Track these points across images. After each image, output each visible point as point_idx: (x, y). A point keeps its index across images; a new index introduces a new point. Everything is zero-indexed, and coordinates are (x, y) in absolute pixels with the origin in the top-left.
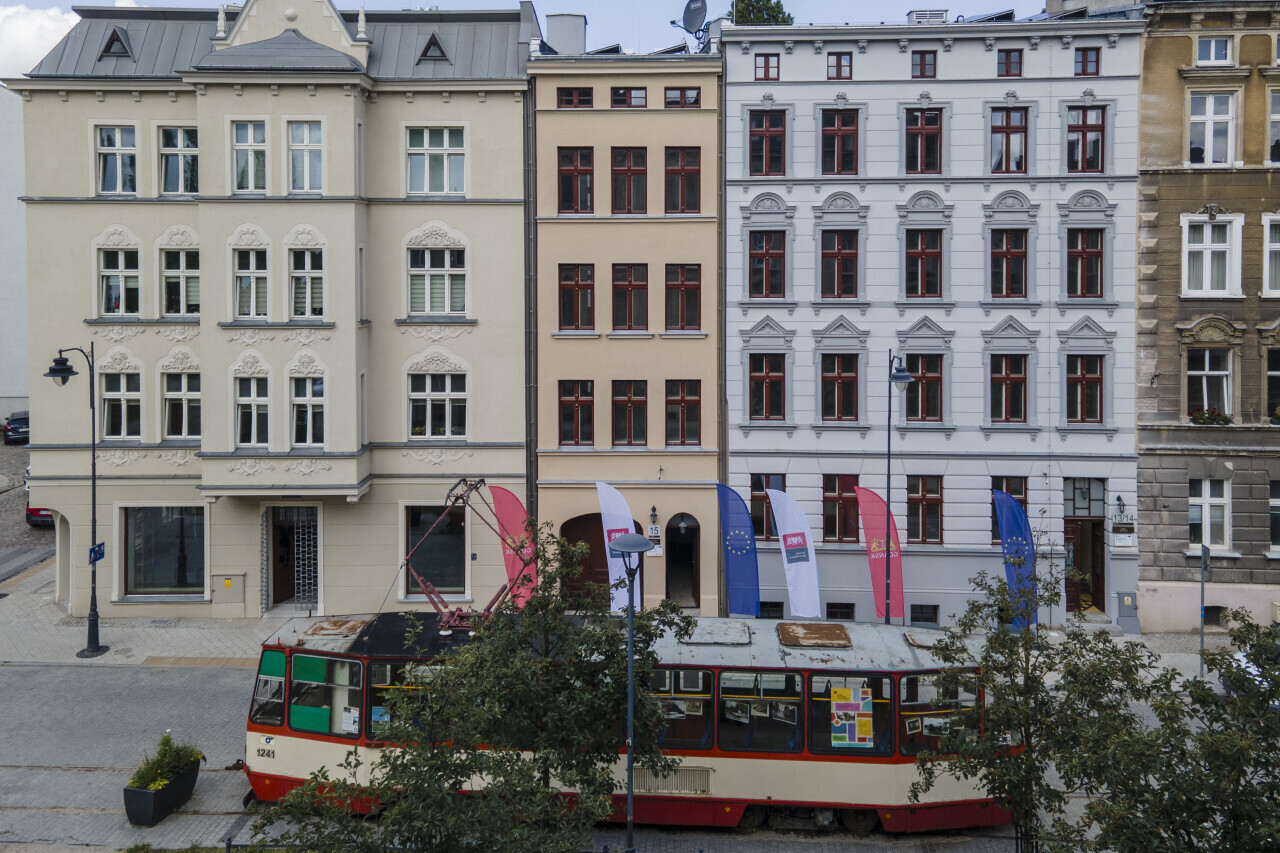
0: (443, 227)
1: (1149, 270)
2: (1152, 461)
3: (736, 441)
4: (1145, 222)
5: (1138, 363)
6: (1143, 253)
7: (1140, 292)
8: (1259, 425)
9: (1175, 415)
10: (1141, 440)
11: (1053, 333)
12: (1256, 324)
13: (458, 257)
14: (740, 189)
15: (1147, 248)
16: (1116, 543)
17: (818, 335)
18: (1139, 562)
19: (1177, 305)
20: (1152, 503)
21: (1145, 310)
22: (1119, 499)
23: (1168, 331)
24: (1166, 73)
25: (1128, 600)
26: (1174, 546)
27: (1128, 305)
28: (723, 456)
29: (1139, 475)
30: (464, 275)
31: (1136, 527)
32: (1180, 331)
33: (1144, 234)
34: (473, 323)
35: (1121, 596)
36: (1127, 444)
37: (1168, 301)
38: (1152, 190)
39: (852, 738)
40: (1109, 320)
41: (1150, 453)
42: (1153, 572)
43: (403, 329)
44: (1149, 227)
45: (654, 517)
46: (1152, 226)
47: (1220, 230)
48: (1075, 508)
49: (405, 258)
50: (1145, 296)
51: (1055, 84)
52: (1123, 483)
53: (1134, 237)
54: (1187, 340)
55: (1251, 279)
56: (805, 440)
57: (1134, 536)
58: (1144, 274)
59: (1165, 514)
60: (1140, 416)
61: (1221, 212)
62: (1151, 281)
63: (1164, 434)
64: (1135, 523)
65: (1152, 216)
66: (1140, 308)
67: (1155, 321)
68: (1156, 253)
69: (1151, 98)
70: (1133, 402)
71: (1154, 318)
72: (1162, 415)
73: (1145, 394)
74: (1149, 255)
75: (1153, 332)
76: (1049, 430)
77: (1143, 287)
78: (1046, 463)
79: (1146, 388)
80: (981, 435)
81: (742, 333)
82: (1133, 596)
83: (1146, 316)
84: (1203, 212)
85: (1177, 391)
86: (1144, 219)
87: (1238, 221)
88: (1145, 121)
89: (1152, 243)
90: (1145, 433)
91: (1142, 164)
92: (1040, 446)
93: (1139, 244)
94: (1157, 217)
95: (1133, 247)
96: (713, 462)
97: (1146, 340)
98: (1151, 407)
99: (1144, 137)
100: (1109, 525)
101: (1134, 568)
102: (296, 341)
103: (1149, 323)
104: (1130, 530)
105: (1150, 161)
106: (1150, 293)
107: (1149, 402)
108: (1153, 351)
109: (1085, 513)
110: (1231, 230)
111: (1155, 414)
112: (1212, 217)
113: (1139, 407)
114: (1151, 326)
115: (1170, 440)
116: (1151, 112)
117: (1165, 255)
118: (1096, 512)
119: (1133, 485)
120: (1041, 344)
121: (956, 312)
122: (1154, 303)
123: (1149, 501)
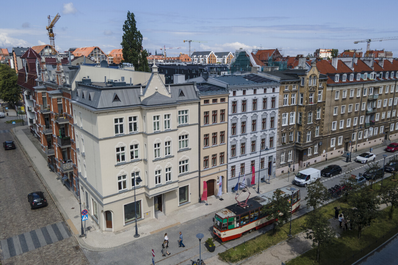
0: (184, 131)
1: (279, 123)
2: (278, 151)
3: (229, 161)
5: (277, 137)
7: (278, 126)
8: (288, 144)
10: (277, 149)
11: (269, 134)
12: (289, 129)
13: (187, 136)
14: (230, 116)
16: (273, 165)
20: (278, 158)
21: (278, 129)
22: (274, 158)
24: (282, 92)
26: (279, 163)
28: (227, 164)
29: (276, 154)
30: (187, 140)
34: (190, 149)
35: (274, 172)
36: (275, 150)
37: (281, 127)
38: (280, 110)
40: (274, 131)
42: (277, 168)
43: (179, 153)
45: (218, 178)
46: (279, 116)
47: (286, 115)
49: (178, 138)
52: (275, 156)
54: (282, 132)
55: (289, 122)
56: (238, 159)
61: (286, 113)
63: (279, 147)
69: (280, 96)
72: (280, 144)
74: (279, 120)
78: (267, 155)
79: (278, 140)
80: (260, 152)
81: (230, 142)
84: (284, 113)
87: (288, 114)
89: (279, 118)
90: (277, 147)
94: (280, 114)
95: (277, 119)
96: (226, 166)
97: (278, 133)
99: (279, 102)
100: (272, 162)
101: (275, 168)
104: (275, 162)
105: (280, 105)
107: (278, 142)
108: (279, 135)
109: (270, 161)
111: (278, 144)
114: (279, 131)
116: (280, 98)
120: (267, 136)
121: (257, 133)
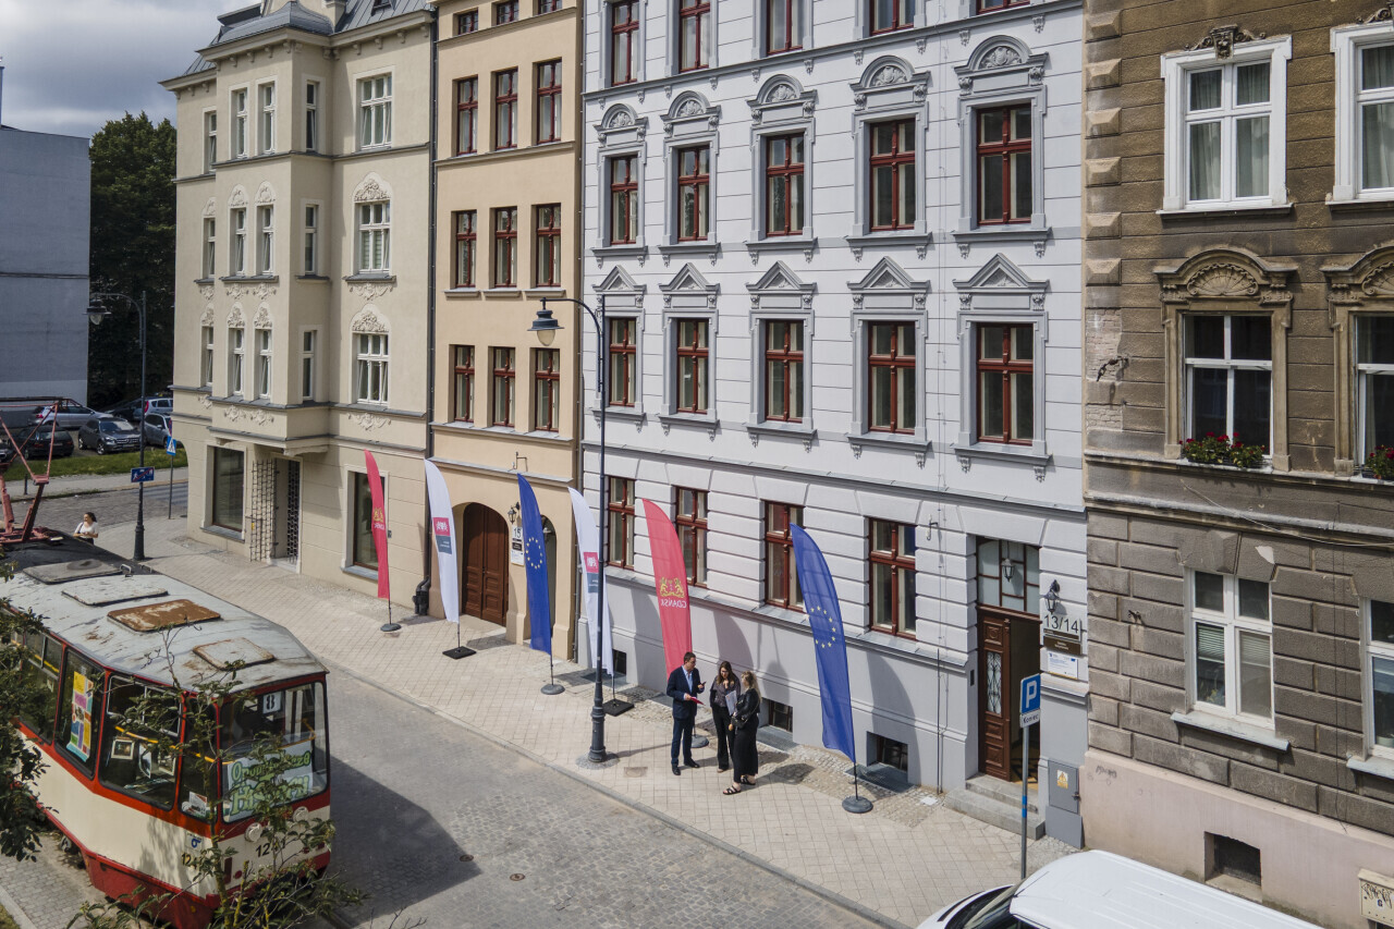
0: (377, 179)
1: (1103, 166)
2: (1115, 526)
3: (589, 430)
4: (1095, 78)
5: (1087, 339)
6: (1093, 137)
7: (1090, 209)
8: (1329, 476)
9: (1155, 442)
10: (1092, 482)
11: (950, 286)
12: (1322, 262)
14: (597, 104)
15: (1100, 126)
17: (666, 292)
18: (1089, 713)
21: (1099, 240)
23: (1141, 279)
25: (1063, 780)
26: (1155, 696)
27: (1071, 234)
28: (578, 448)
30: (390, 229)
31: (1085, 646)
32: (1160, 279)
33: (1095, 101)
34: (392, 280)
35: (1052, 767)
37: (1141, 222)
38: (1108, 20)
40: (1037, 260)
42: (1117, 738)
43: (352, 287)
44: (1105, 88)
45: (512, 515)
47: (1254, 78)
48: (1001, 594)
50: (1099, 215)
53: (1079, 109)
55: (1311, 164)
56: (652, 437)
57: (1084, 661)
58: (1095, 175)
59: (1138, 632)
60: (1092, 439)
61: (1239, 37)
62: (1109, 189)
63: (1133, 475)
64: (1083, 637)
65: (1108, 67)
66: (1090, 238)
68: (1117, 134)
70: (1079, 408)
71: (1115, 256)
72: (1130, 438)
73: (1099, 397)
75: (1114, 282)
76: (945, 451)
77: (1096, 200)
78: (939, 505)
80: (849, 449)
82: (1074, 774)
83: (1098, 253)
85: (1157, 392)
86: (1094, 73)
87: (1280, 50)
89: (1109, 115)
90: (1099, 470)
92: (934, 476)
93: (1087, 121)
94: (1119, 68)
95: (1078, 127)
97: (1102, 296)
98: (1111, 423)
100: (1044, 634)
101: (1082, 722)
103: (1104, 266)
104: (1074, 648)
106: (1107, 209)
107: (1108, 412)
108: (1115, 318)
109: (1017, 605)
111: (1118, 436)
112: (1224, 51)
113: (1090, 422)
114: (1106, 271)
117: (1135, 136)
119: (1080, 564)
120: (933, 304)
121: (819, 255)
122: (1112, 228)
123: (1110, 602)
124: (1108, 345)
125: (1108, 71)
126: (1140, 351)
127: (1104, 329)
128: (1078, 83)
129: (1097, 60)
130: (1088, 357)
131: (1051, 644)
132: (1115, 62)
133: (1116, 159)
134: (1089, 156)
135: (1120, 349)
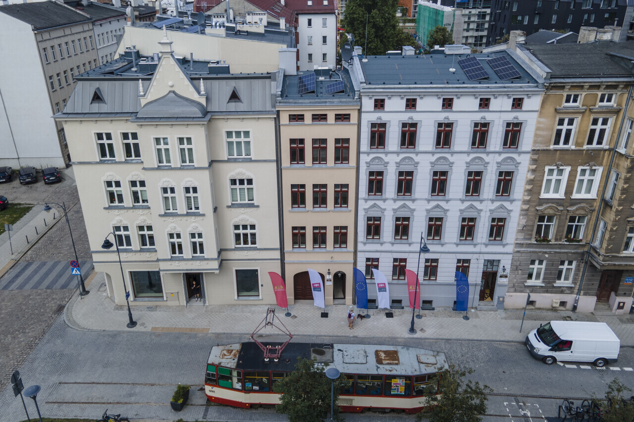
0: (244, 171)
1: (529, 187)
2: (518, 254)
3: (360, 247)
5: (519, 221)
6: (528, 181)
7: (524, 195)
8: (561, 243)
9: (530, 239)
10: (515, 247)
11: (488, 210)
12: (567, 208)
13: (250, 182)
14: (366, 155)
15: (530, 179)
16: (500, 281)
17: (395, 210)
18: (508, 287)
19: (538, 200)
20: (515, 268)
21: (525, 202)
22: (504, 267)
23: (532, 210)
24: (550, 109)
25: (501, 299)
26: (521, 281)
27: (519, 200)
28: (355, 252)
29: (512, 259)
30: (253, 188)
31: (508, 276)
32: (537, 210)
33: (529, 174)
34: (258, 206)
35: (499, 298)
36: (510, 249)
37: (534, 199)
38: (536, 157)
39: (398, 391)
41: (518, 252)
42: (512, 290)
43: (230, 209)
44: (532, 171)
45: (329, 273)
46: (534, 171)
47: (560, 172)
48: (487, 268)
49: (229, 183)
50: (526, 197)
51: (502, 113)
52: (506, 262)
53: (526, 174)
54: (539, 213)
55: (569, 191)
56: (387, 247)
57: (508, 278)
58: (527, 189)
59: (520, 271)
60: (517, 239)
61: (562, 165)
62: (529, 192)
63: (524, 246)
64: (508, 274)
65: (534, 167)
66: (523, 201)
67: (528, 206)
68: (533, 181)
69: (542, 120)
70: (515, 234)
72: (525, 239)
73: (519, 231)
74: (530, 182)
75: (527, 210)
76: (481, 244)
77: (526, 194)
78: (478, 255)
79: (521, 229)
80: (455, 246)
81: (364, 209)
82: (504, 298)
83: (525, 204)
84: (555, 166)
85: (532, 231)
86: (531, 168)
87: (568, 169)
88: (538, 129)
89: (532, 177)
90: (517, 245)
91: (534, 146)
92: (477, 249)
93: (527, 177)
94: (536, 167)
95: (525, 178)
96: (352, 255)
97: (523, 212)
98: (521, 236)
99: (536, 135)
100: (499, 275)
101: (506, 289)
102: (190, 221)
104: (506, 277)
105: (537, 145)
106: (528, 195)
107: (521, 234)
109: (491, 270)
110: (565, 172)
112: (558, 167)
113: (517, 236)
114: (526, 208)
115: (526, 247)
116: (541, 126)
117: (537, 181)
118: (495, 269)
119: (510, 262)
120: (482, 214)
121: (450, 203)
122: (529, 200)
123: (515, 267)
124: (523, 222)
125: (534, 168)
126: (530, 223)
127: (523, 219)
128: (526, 169)
129: (531, 165)
130: (518, 224)
131: (501, 277)
132: (536, 166)
133: (532, 186)
134: (526, 185)
135: (526, 222)
